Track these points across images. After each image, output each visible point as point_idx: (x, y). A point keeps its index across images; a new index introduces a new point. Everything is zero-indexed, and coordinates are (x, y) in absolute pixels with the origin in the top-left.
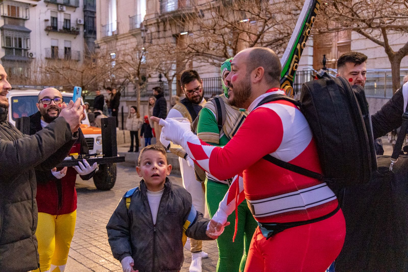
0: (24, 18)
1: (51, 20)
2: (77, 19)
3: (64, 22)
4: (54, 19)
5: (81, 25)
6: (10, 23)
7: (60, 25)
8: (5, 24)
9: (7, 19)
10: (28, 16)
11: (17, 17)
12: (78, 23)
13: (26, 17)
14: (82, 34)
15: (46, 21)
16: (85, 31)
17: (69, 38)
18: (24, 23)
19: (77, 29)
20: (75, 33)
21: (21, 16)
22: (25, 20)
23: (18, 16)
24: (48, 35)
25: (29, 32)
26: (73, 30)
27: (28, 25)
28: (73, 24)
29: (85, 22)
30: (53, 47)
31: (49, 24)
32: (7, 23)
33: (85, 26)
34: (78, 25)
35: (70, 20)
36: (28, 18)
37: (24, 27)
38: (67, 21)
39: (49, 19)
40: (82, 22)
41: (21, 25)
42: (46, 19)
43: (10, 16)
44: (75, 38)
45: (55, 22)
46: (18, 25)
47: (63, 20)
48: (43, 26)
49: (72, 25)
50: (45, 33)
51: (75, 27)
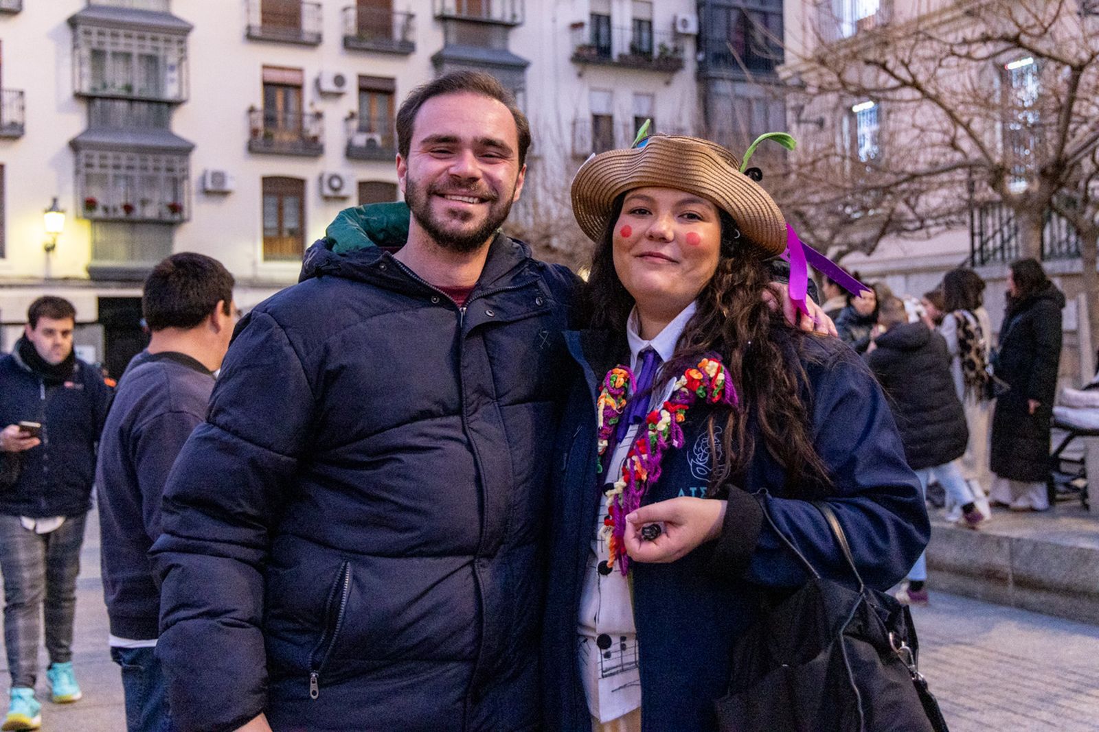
0: (508, 19)
1: (591, 23)
2: (675, 18)
3: (634, 29)
4: (601, 22)
5: (688, 35)
6: (461, 40)
7: (621, 41)
8: (446, 45)
9: (452, 27)
10: (518, 11)
11: (484, 17)
12: (680, 29)
13: (514, 16)
14: (690, 68)
15: (577, 26)
16: (701, 57)
17: (648, 82)
18: (505, 39)
19: (676, 50)
20: (668, 65)
21: (496, 14)
22: (509, 26)
23: (489, 12)
24: (580, 75)
25: (520, 67)
26: (661, 54)
27: (518, 45)
28: (661, 37)
29: (700, 26)
30: (597, 118)
31: (586, 36)
32: (453, 39)
33: (700, 40)
34: (677, 36)
35: (650, 23)
36: (518, 20)
37: (505, 51)
38: (643, 26)
39: (586, 18)
40: (693, 28)
41: (497, 44)
42: (576, 19)
43: (464, 15)
44: (668, 83)
45: (645, 35)
46: (485, 43)
47: (628, 23)
48: (566, 45)
49: (657, 39)
50: (571, 69)
51: (670, 45)
